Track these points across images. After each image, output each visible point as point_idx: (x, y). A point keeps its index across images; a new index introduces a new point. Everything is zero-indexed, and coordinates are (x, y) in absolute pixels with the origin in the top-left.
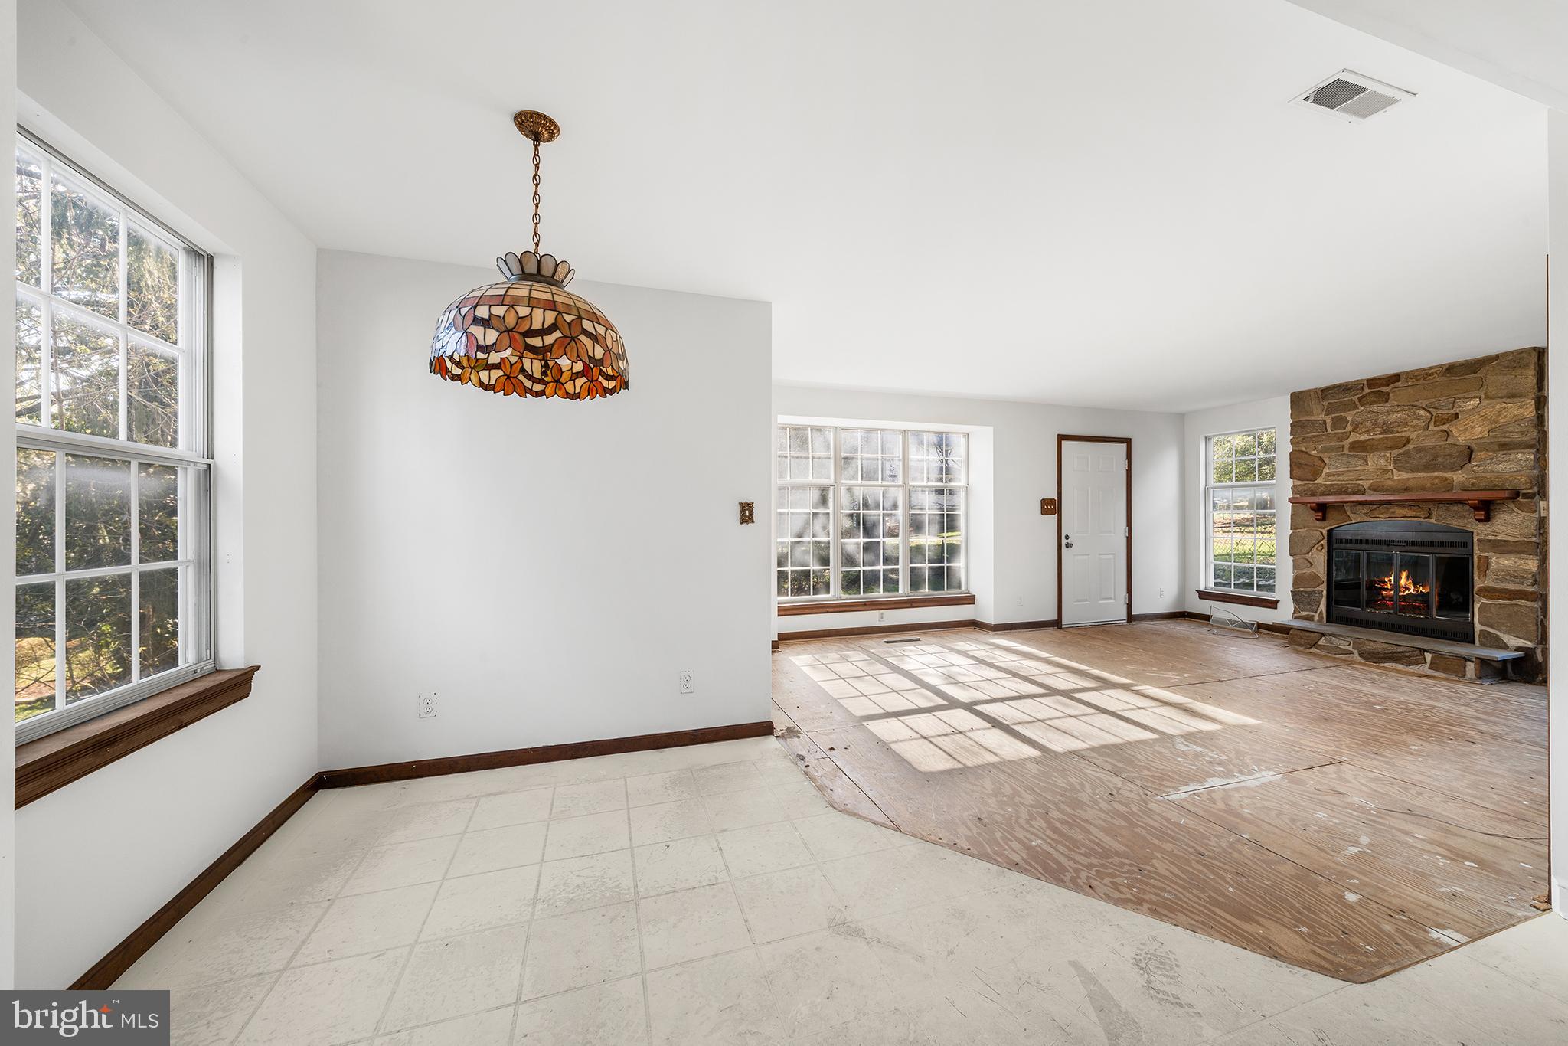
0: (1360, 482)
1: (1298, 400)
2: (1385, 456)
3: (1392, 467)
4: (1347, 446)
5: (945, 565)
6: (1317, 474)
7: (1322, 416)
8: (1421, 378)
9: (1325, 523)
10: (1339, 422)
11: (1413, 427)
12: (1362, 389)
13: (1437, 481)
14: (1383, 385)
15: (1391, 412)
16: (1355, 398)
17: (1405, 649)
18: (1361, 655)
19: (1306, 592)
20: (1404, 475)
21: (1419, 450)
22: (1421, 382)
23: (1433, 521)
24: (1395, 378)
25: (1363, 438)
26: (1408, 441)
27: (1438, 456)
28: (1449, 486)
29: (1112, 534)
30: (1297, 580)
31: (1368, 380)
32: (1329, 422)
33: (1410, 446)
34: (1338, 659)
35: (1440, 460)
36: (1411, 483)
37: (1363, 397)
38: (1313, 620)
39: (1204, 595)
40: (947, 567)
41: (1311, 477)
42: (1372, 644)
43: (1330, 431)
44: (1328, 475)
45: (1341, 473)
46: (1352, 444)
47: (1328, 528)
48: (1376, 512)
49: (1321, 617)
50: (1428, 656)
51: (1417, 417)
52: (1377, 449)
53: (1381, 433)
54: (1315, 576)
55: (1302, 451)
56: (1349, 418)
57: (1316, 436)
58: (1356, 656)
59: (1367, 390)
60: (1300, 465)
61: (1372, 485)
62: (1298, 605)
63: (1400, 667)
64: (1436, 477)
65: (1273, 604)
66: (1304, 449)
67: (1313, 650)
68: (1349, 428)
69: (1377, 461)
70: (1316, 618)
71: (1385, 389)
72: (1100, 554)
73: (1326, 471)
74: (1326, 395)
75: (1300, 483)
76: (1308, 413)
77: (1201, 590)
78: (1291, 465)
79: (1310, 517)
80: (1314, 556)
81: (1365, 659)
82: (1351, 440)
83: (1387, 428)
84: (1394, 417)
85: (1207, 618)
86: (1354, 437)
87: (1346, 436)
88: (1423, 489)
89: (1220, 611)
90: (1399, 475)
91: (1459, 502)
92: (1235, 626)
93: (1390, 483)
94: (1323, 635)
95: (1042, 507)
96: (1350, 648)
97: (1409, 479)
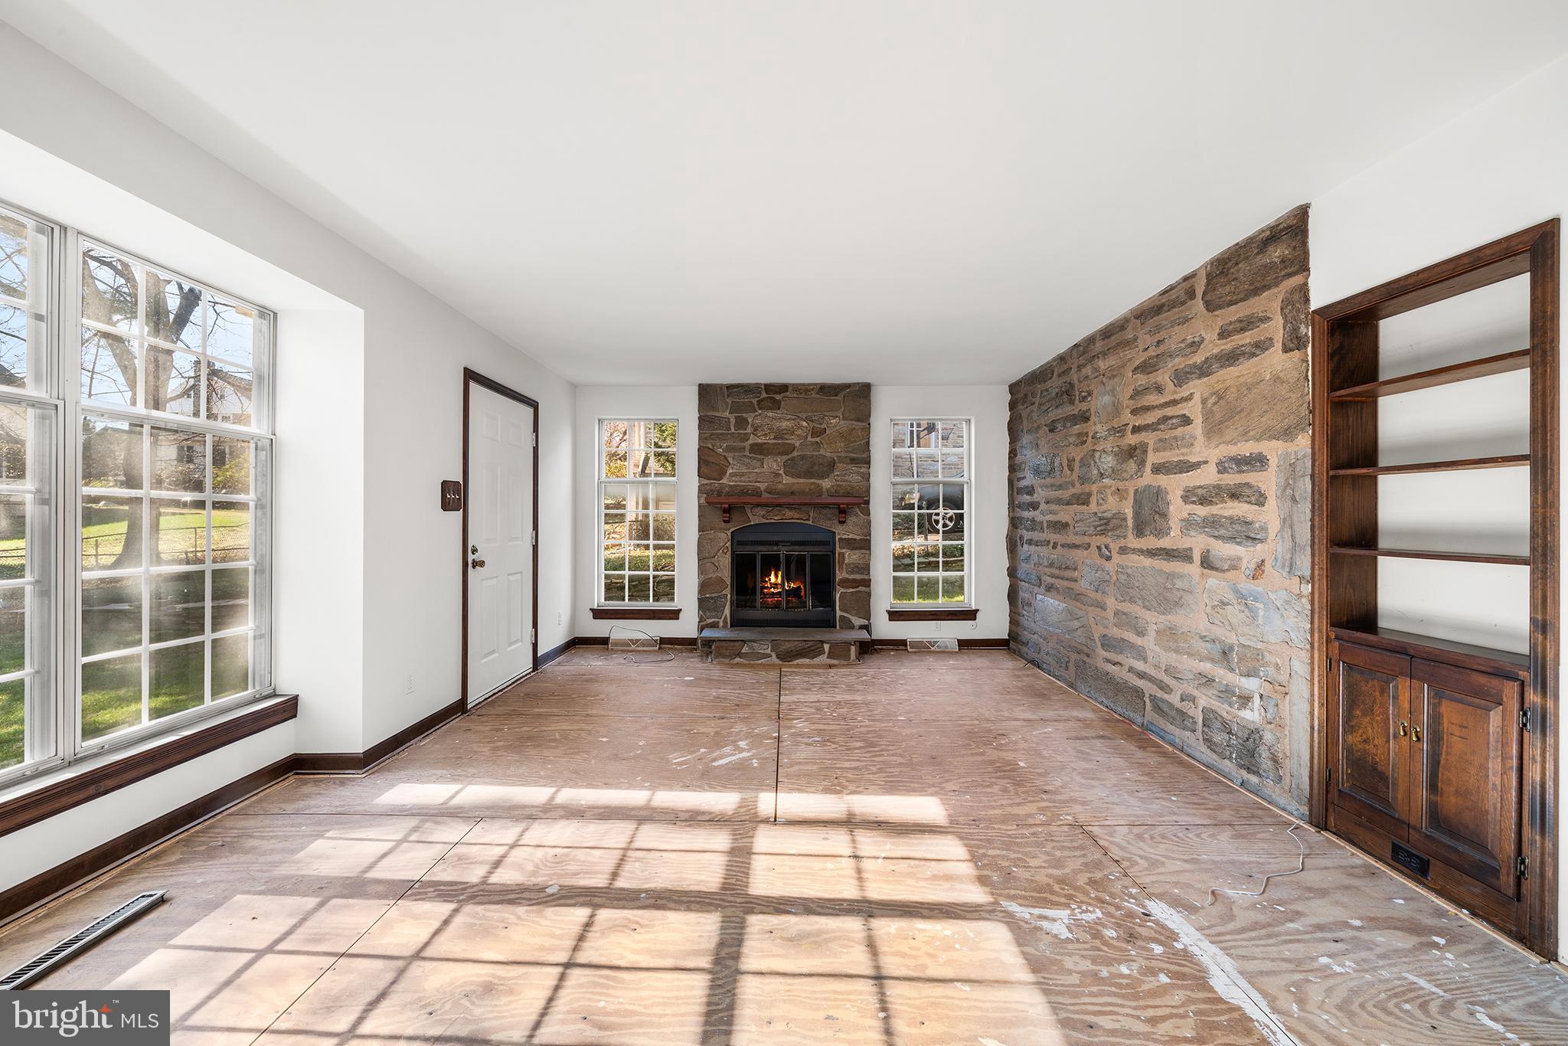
0: (757, 484)
1: (707, 393)
2: (777, 460)
3: (782, 472)
4: (748, 448)
5: (207, 637)
6: (722, 473)
7: (727, 414)
8: (802, 390)
9: (729, 525)
10: (741, 423)
11: (798, 436)
12: (760, 393)
13: (812, 487)
14: (776, 393)
15: (781, 420)
16: (755, 401)
17: (811, 644)
18: (778, 657)
19: (712, 598)
20: (791, 480)
21: (803, 457)
22: (803, 396)
23: (810, 522)
24: (784, 388)
25: (760, 441)
26: (794, 448)
27: (815, 464)
28: (819, 492)
29: (520, 543)
30: (703, 587)
31: (765, 385)
32: (733, 420)
33: (795, 454)
34: (761, 664)
35: (816, 468)
36: (795, 488)
37: (762, 400)
38: (718, 627)
39: (599, 614)
40: (214, 641)
41: (717, 476)
42: (786, 643)
43: (733, 430)
44: (732, 475)
45: (743, 475)
46: (752, 445)
47: (732, 530)
48: (771, 514)
49: (725, 621)
50: (826, 647)
51: (800, 427)
52: (770, 454)
53: (774, 439)
54: (721, 580)
55: (708, 448)
56: (750, 420)
57: (721, 434)
58: (774, 659)
59: (764, 395)
60: (708, 464)
61: (767, 487)
62: (704, 613)
63: (806, 661)
64: (813, 483)
65: (674, 615)
66: (710, 446)
67: (737, 660)
68: (749, 430)
69: (772, 464)
70: (721, 624)
71: (778, 397)
72: (509, 575)
73: (730, 471)
74: (731, 393)
75: (707, 482)
76: (714, 409)
77: (595, 607)
78: (699, 462)
79: (716, 518)
80: (721, 559)
81: (781, 660)
82: (751, 441)
83: (780, 434)
84: (785, 424)
85: (604, 641)
86: (752, 440)
87: (745, 438)
88: (803, 493)
89: (620, 630)
90: (787, 480)
91: (825, 506)
92: (638, 646)
93: (780, 486)
94: (744, 642)
95: (443, 496)
96: (769, 651)
97: (794, 484)
